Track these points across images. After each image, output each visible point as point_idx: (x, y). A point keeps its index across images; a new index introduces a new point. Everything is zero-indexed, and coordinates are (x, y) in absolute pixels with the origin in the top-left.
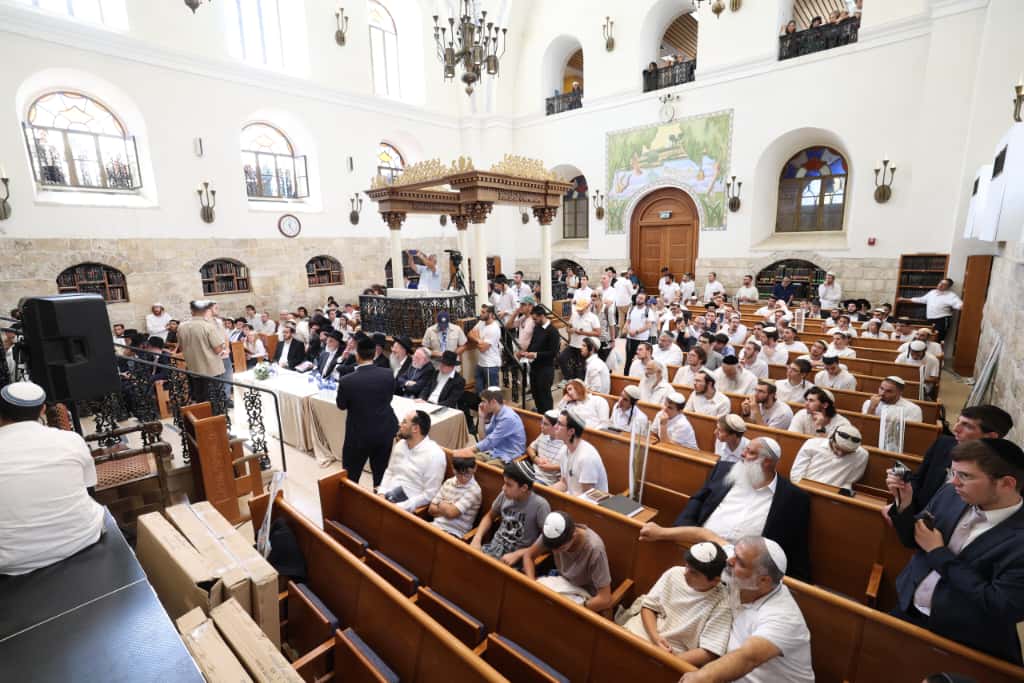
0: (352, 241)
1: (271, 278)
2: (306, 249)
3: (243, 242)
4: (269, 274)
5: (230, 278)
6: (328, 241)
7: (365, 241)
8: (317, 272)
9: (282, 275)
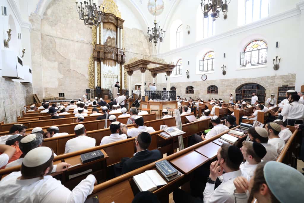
2: (208, 84)
3: (194, 82)
4: (198, 90)
5: (191, 90)
8: (211, 90)
9: (200, 90)
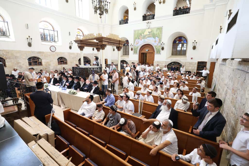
0: (70, 54)
1: (48, 62)
2: (57, 55)
3: (40, 52)
5: (36, 62)
6: (63, 53)
7: (73, 54)
8: (60, 61)
9: (51, 61)
